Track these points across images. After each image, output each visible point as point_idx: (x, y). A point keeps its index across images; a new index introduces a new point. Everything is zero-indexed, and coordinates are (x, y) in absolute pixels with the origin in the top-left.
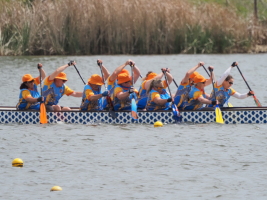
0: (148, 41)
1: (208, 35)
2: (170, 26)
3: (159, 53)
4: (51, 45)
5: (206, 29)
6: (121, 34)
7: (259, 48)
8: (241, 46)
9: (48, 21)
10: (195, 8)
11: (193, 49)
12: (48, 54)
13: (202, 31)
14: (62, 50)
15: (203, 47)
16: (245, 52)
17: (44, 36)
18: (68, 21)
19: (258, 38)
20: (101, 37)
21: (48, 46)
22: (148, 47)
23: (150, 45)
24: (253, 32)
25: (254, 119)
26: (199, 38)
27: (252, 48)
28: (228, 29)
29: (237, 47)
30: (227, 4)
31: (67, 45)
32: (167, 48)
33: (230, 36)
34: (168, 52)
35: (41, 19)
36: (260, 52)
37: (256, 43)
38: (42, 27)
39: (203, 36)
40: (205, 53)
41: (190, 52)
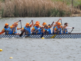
0: (39, 13)
1: (58, 11)
2: (46, 8)
3: (43, 16)
4: (10, 14)
5: (57, 9)
6: (31, 11)
7: (73, 15)
8: (68, 14)
9: (9, 7)
10: (54, 3)
11: (53, 15)
12: (9, 17)
13: (56, 10)
14: (14, 16)
15: (56, 15)
16: (69, 16)
17: (8, 12)
18: (15, 7)
19: (73, 12)
20: (25, 12)
21: (9, 14)
22: (40, 15)
23: (40, 14)
24: (71, 10)
25: (75, 37)
26: (55, 12)
27: (71, 15)
28: (64, 9)
29: (67, 15)
30: (63, 2)
31: (15, 14)
32: (46, 15)
33: (64, 12)
34: (46, 16)
35: (7, 6)
36: (74, 16)
37: (72, 14)
38: (8, 9)
39: (56, 11)
40: (57, 17)
41: (53, 16)
